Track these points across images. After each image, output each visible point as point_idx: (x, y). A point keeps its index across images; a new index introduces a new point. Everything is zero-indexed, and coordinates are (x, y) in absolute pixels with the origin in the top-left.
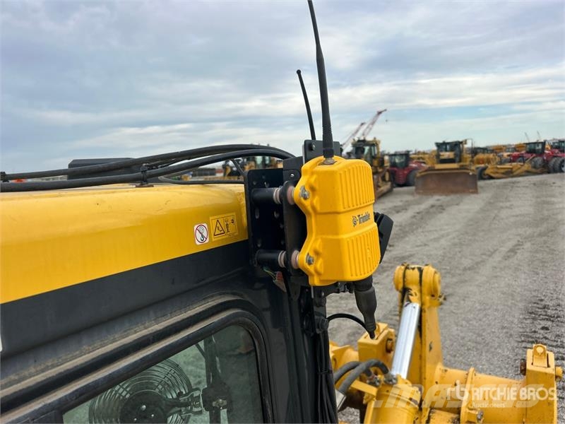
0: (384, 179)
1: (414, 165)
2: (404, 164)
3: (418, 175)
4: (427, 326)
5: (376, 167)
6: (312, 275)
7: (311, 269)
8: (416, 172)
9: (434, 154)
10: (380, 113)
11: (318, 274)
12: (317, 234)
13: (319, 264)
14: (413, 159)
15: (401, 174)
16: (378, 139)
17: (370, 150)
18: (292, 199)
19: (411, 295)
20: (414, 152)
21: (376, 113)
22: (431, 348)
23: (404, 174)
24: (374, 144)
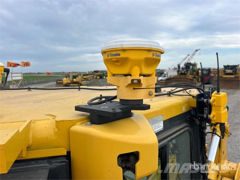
0: (198, 81)
1: (212, 75)
2: (207, 74)
3: (214, 80)
4: (223, 144)
5: (195, 75)
6: (212, 121)
7: (213, 119)
8: (213, 78)
9: (222, 70)
10: (197, 50)
11: (214, 120)
12: (214, 111)
13: (215, 118)
14: (212, 72)
15: (206, 79)
16: (196, 63)
17: (193, 67)
18: (210, 102)
19: (217, 131)
20: (212, 69)
21: (195, 50)
22: (223, 153)
23: (207, 79)
24: (194, 65)
